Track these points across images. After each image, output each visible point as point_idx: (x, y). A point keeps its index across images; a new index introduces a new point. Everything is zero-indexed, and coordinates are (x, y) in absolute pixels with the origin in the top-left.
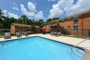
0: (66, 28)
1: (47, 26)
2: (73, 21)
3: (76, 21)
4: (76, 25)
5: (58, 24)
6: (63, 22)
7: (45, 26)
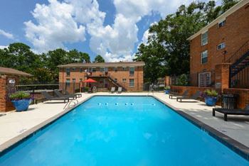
0: (120, 81)
1: (71, 73)
2: (129, 72)
4: (132, 78)
5: (106, 73)
7: (65, 74)
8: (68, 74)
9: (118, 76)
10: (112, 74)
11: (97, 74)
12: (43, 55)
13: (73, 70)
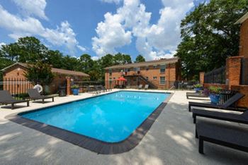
0: (151, 79)
1: (113, 74)
2: (159, 70)
3: (163, 71)
4: (163, 75)
5: (139, 72)
6: (147, 69)
7: (109, 74)
8: (111, 74)
9: (150, 75)
10: (144, 73)
11: (131, 73)
12: (99, 61)
13: (114, 71)
